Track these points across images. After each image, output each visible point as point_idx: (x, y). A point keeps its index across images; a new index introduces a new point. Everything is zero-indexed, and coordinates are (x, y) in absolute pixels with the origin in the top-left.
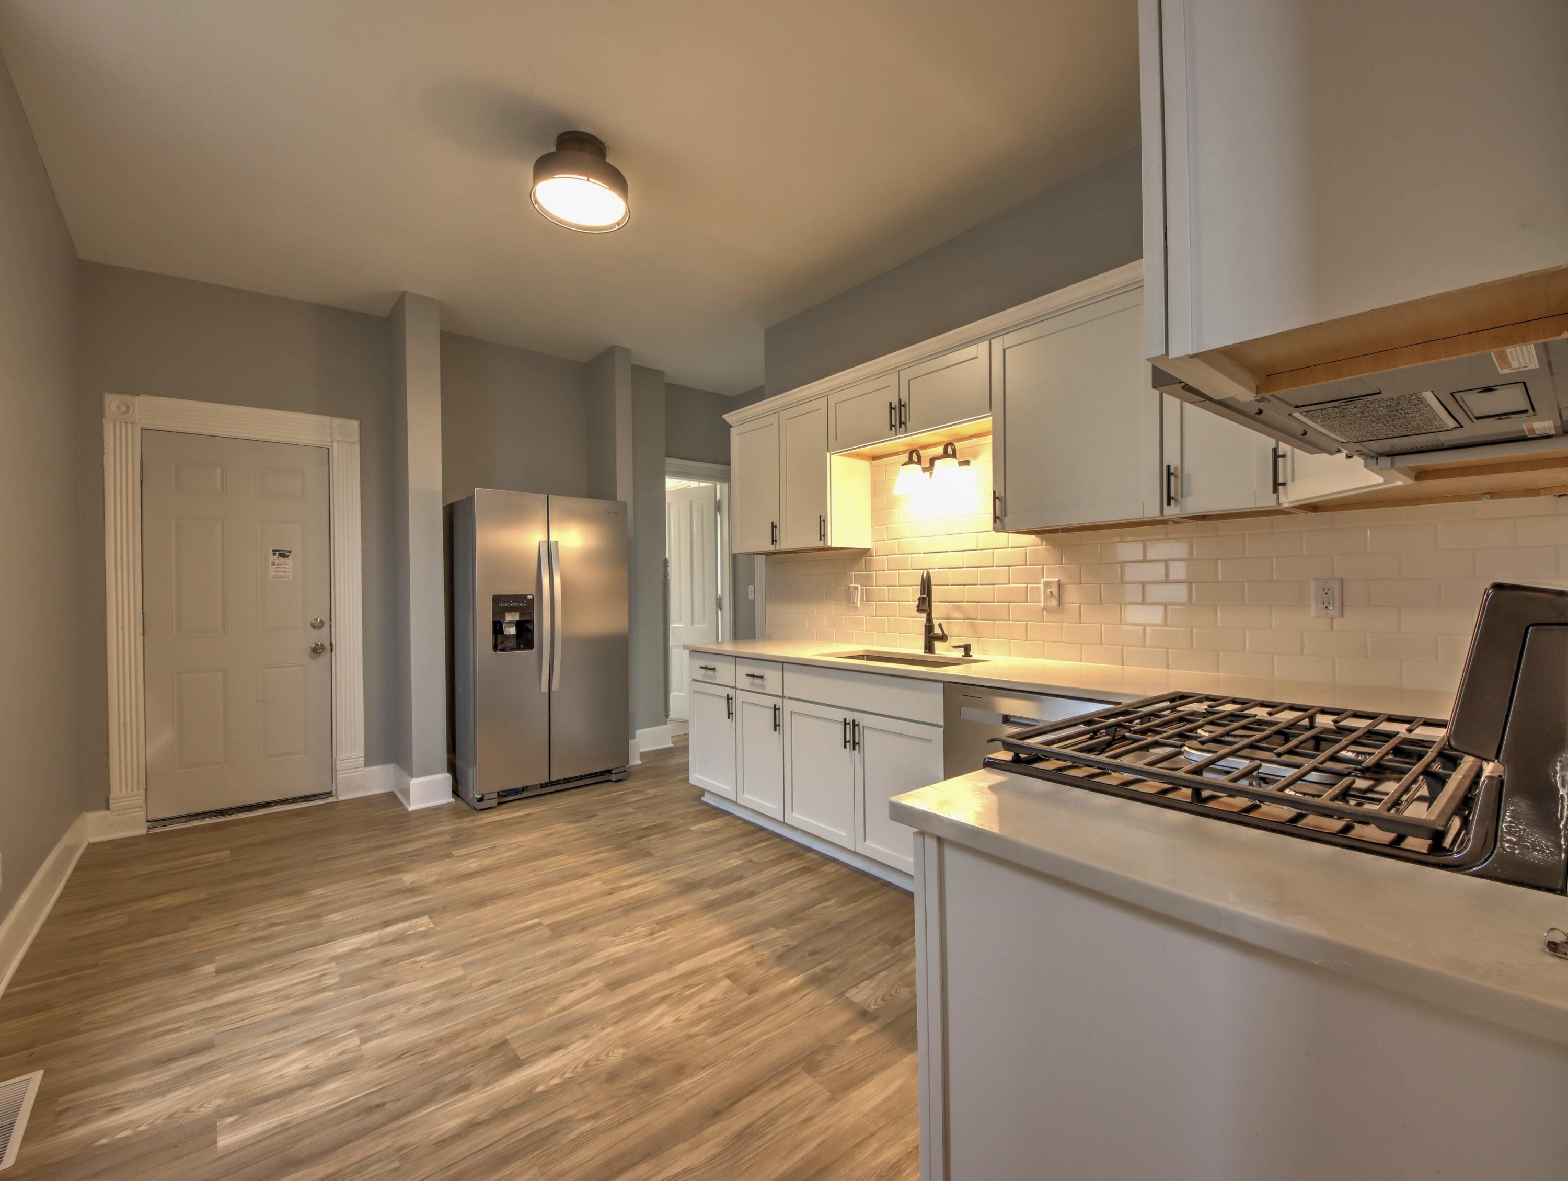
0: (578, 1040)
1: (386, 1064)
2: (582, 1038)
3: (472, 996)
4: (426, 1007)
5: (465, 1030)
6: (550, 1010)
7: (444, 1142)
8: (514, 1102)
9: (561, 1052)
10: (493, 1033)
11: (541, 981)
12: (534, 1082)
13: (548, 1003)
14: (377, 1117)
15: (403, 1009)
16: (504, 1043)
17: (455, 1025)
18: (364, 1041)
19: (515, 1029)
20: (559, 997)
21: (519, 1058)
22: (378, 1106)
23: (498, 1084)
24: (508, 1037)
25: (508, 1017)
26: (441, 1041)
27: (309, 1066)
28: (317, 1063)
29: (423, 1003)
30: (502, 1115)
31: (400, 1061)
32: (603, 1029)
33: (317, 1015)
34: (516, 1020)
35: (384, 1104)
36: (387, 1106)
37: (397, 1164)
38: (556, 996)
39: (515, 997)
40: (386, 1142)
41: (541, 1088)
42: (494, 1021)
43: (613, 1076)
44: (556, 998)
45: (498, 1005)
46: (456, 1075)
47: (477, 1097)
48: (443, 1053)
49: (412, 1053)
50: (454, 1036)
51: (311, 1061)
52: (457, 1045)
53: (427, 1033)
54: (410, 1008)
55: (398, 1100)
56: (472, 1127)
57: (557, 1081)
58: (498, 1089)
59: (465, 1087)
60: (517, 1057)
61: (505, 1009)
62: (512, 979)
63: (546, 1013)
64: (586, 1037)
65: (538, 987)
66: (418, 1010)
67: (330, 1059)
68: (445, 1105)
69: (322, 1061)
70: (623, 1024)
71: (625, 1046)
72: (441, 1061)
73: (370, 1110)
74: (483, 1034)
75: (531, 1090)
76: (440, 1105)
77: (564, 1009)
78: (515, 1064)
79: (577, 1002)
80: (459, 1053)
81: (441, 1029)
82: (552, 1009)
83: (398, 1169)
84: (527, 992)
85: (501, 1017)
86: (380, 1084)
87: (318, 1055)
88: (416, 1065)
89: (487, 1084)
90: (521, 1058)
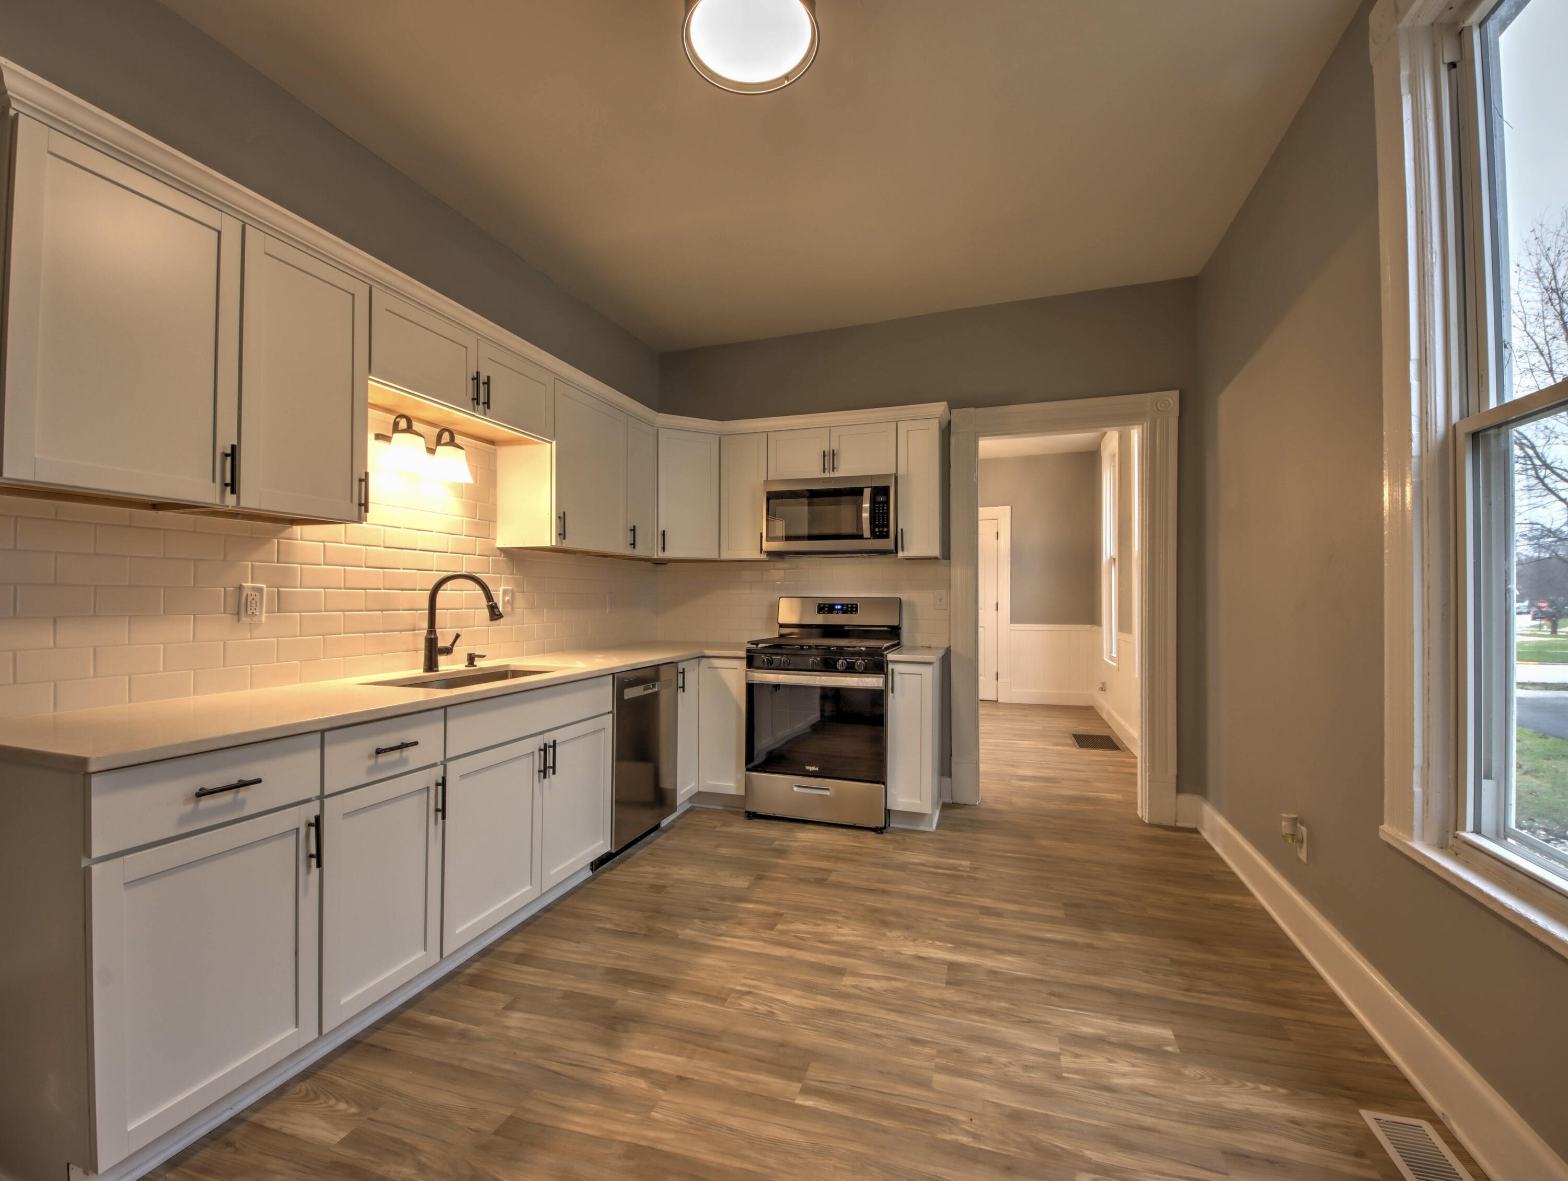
0: (904, 954)
1: (1042, 1022)
2: (901, 954)
3: (945, 1039)
4: (989, 1057)
5: (970, 1011)
6: (899, 985)
7: (1018, 953)
8: (969, 948)
9: (921, 955)
10: (950, 995)
11: (881, 1014)
12: (950, 950)
13: (895, 991)
14: (1056, 989)
15: (1012, 1069)
16: (949, 983)
17: (975, 1021)
18: (1056, 1056)
19: (936, 987)
20: (883, 990)
21: (948, 967)
22: (1054, 995)
23: (973, 962)
24: (944, 985)
25: (933, 1000)
26: (992, 1014)
27: (1106, 1060)
28: (1102, 1059)
29: (991, 1063)
30: (980, 947)
31: (1030, 1018)
32: (883, 950)
33: (1103, 1124)
34: (928, 993)
35: (1049, 994)
36: (1048, 992)
37: (1049, 958)
38: (884, 992)
39: (912, 1014)
40: (1053, 972)
41: (950, 945)
42: (944, 1004)
43: (908, 928)
44: (885, 991)
45: (931, 1015)
46: (994, 983)
47: (989, 962)
48: (997, 1004)
49: (1019, 1019)
50: (980, 1012)
51: (1107, 1065)
52: (982, 1003)
53: (1000, 1029)
54: (1006, 1066)
55: (1038, 991)
56: (1000, 951)
57: (938, 943)
58: (973, 959)
59: (993, 973)
60: (949, 969)
61: (928, 1008)
62: (900, 1033)
63: (904, 984)
64: (898, 953)
65: (888, 1009)
66: (998, 1058)
67: (1090, 1057)
68: (1010, 970)
69: (1097, 1058)
70: (869, 945)
71: (884, 935)
72: (1000, 998)
73: (1059, 996)
74: (960, 999)
75: (955, 948)
76: (1012, 972)
77: (889, 979)
78: (953, 966)
79: (876, 977)
80: (984, 996)
81: (988, 1025)
82: (898, 984)
83: (1048, 956)
84: (900, 1012)
85: (936, 1004)
86: (1050, 1009)
87: (1101, 1068)
88: (1019, 1007)
89: (978, 966)
90: (947, 967)
